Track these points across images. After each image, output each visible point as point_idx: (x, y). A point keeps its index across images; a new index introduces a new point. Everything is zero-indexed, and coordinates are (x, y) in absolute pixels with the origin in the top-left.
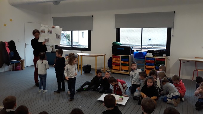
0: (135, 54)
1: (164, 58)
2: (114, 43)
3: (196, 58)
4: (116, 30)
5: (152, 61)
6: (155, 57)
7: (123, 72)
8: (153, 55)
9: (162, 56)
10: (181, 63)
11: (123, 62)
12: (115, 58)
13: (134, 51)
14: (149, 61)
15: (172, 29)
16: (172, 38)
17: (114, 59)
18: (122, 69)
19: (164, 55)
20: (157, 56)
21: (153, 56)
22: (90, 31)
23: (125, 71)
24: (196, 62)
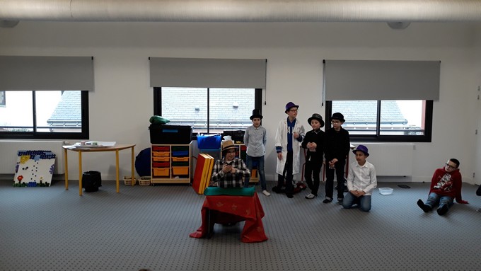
0: (199, 139)
4: (152, 90)
6: (239, 144)
7: (177, 180)
8: (235, 139)
11: (175, 159)
12: (159, 152)
15: (263, 91)
16: (263, 107)
17: (156, 153)
18: (174, 174)
22: (87, 92)
23: (181, 176)
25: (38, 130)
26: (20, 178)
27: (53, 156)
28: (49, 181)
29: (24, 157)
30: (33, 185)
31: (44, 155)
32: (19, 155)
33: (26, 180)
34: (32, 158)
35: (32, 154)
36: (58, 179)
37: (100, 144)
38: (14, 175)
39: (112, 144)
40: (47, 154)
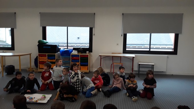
0: (61, 52)
1: (87, 54)
2: (40, 42)
3: (113, 53)
4: (41, 28)
5: (77, 58)
8: (78, 52)
10: (101, 59)
11: (49, 60)
12: (42, 57)
13: (60, 49)
14: (75, 58)
15: (93, 29)
16: (93, 37)
17: (40, 58)
19: (87, 52)
20: (82, 53)
21: (78, 54)
24: (113, 56)
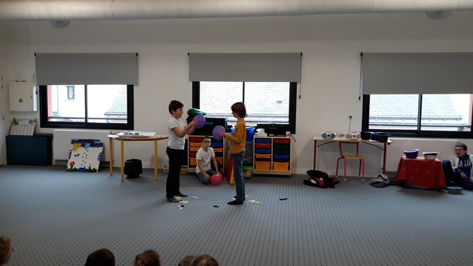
1: (287, 137)
2: (190, 112)
3: (341, 136)
5: (265, 144)
6: (272, 137)
8: (268, 132)
9: (285, 135)
10: (315, 147)
12: (195, 142)
13: (231, 126)
14: (262, 145)
15: (298, 85)
16: (298, 101)
17: (192, 144)
19: (288, 133)
20: (276, 135)
21: (268, 136)
22: (132, 86)
24: (341, 142)
25: (89, 121)
26: (72, 164)
27: (101, 145)
28: (97, 168)
29: (76, 145)
30: (83, 170)
31: (93, 143)
32: (72, 143)
33: (77, 166)
34: (83, 146)
35: (83, 143)
36: (104, 166)
37: (142, 134)
38: (67, 161)
39: (152, 135)
40: (96, 142)
